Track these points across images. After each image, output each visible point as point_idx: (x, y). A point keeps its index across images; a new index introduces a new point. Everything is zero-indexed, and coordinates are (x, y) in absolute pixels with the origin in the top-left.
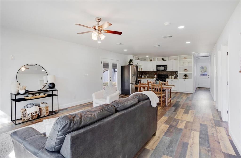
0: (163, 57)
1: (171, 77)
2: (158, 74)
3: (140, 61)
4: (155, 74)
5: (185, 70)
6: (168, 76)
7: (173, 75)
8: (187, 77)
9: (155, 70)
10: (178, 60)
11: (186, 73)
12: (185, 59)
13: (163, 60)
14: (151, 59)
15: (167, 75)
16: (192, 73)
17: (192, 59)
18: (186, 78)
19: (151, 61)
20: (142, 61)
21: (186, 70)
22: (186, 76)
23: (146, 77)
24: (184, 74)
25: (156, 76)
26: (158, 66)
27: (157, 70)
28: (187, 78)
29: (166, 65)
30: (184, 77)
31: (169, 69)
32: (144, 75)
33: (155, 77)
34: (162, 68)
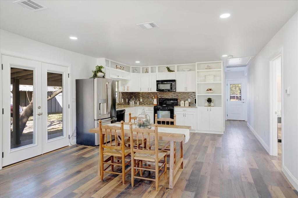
0: (168, 66)
1: (183, 103)
2: (160, 97)
3: (123, 71)
4: (154, 97)
5: (208, 90)
6: (179, 101)
7: (187, 100)
8: (213, 102)
9: (154, 90)
10: (197, 70)
11: (210, 95)
12: (209, 69)
13: (169, 70)
14: (147, 69)
15: (177, 100)
16: (221, 96)
17: (221, 68)
18: (210, 106)
19: (147, 72)
20: (130, 72)
21: (210, 90)
22: (209, 101)
23: (138, 103)
24: (207, 99)
25: (155, 102)
26: (159, 82)
27: (157, 90)
28: (212, 104)
29: (174, 81)
30: (207, 104)
31: (180, 88)
32: (133, 99)
33: (154, 104)
34: (167, 86)
